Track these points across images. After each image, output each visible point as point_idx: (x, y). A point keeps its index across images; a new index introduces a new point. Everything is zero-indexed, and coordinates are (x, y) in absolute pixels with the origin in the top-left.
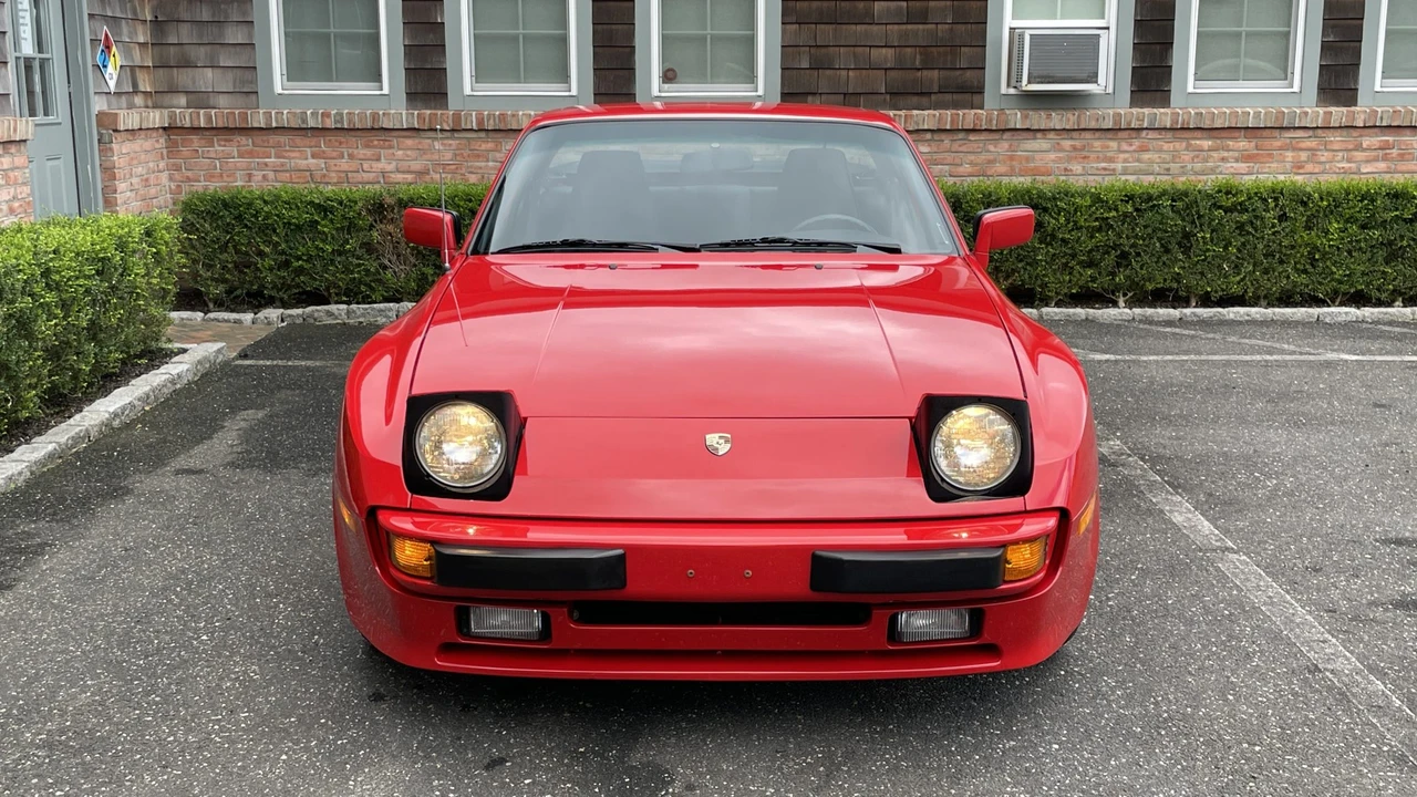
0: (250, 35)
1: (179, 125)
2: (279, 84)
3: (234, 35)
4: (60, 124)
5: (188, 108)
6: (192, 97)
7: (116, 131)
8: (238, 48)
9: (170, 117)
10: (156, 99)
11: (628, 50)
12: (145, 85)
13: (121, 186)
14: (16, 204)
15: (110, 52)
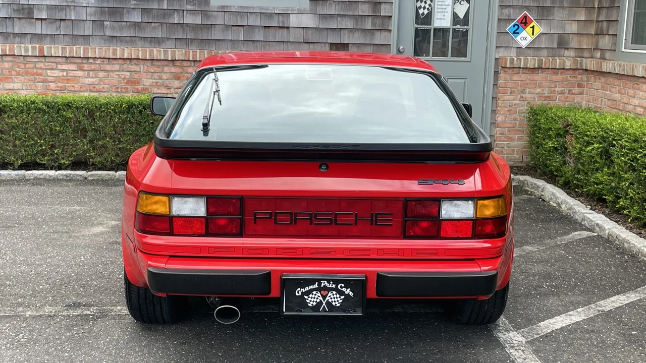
0: (618, 15)
2: (623, 45)
3: (615, 15)
4: (470, 62)
6: (602, 52)
15: (526, 26)
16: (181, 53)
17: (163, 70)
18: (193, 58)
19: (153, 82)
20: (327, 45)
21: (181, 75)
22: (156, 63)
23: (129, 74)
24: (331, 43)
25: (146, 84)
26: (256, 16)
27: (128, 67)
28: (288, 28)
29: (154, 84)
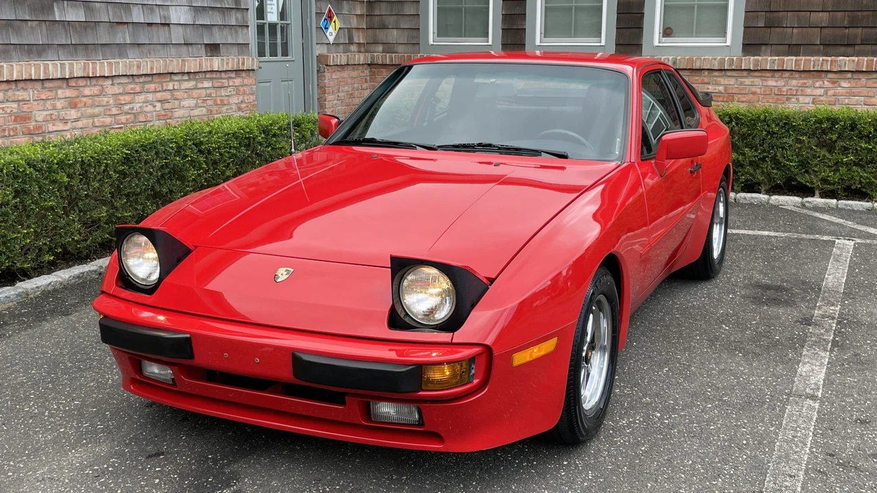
0: (418, 9)
1: (376, 63)
2: (431, 38)
3: (409, 9)
4: (294, 61)
5: (383, 52)
6: (386, 46)
7: (327, 65)
8: (411, 17)
9: (372, 58)
10: (364, 47)
11: (639, 15)
12: (359, 38)
13: (330, 97)
14: (243, 106)
15: (331, 20)
16: (79, 66)
17: (57, 93)
18: (93, 73)
19: (47, 115)
20: (203, 47)
21: (77, 100)
22: (48, 84)
23: (15, 105)
24: (206, 44)
25: (40, 119)
26: (139, 8)
27: (14, 95)
28: (168, 25)
29: (49, 118)
